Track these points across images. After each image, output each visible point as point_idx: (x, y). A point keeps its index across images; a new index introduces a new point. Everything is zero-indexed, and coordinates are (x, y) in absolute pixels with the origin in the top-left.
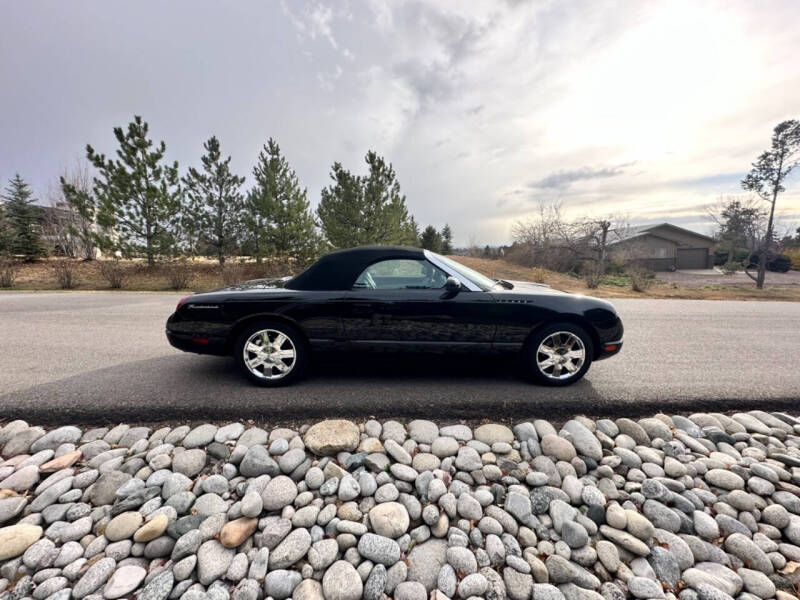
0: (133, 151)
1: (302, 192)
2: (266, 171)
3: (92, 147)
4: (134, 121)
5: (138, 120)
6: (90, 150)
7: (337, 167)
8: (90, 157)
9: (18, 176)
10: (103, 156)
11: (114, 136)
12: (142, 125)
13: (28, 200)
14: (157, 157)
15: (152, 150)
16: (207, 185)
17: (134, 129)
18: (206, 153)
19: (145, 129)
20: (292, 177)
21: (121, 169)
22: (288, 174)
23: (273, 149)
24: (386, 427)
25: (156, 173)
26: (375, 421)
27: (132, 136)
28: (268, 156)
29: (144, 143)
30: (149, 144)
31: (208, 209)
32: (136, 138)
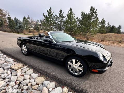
0: (49, 14)
2: (69, 15)
5: (50, 8)
6: (44, 14)
7: (82, 12)
9: (38, 19)
11: (47, 11)
14: (52, 14)
15: (52, 13)
16: (59, 19)
17: (50, 10)
18: (59, 12)
19: (51, 10)
20: (74, 15)
21: (47, 17)
22: (73, 15)
23: (71, 10)
24: (26, 68)
25: (52, 17)
26: (26, 67)
27: (49, 11)
28: (70, 11)
29: (51, 12)
30: (52, 12)
31: (59, 23)
32: (50, 11)
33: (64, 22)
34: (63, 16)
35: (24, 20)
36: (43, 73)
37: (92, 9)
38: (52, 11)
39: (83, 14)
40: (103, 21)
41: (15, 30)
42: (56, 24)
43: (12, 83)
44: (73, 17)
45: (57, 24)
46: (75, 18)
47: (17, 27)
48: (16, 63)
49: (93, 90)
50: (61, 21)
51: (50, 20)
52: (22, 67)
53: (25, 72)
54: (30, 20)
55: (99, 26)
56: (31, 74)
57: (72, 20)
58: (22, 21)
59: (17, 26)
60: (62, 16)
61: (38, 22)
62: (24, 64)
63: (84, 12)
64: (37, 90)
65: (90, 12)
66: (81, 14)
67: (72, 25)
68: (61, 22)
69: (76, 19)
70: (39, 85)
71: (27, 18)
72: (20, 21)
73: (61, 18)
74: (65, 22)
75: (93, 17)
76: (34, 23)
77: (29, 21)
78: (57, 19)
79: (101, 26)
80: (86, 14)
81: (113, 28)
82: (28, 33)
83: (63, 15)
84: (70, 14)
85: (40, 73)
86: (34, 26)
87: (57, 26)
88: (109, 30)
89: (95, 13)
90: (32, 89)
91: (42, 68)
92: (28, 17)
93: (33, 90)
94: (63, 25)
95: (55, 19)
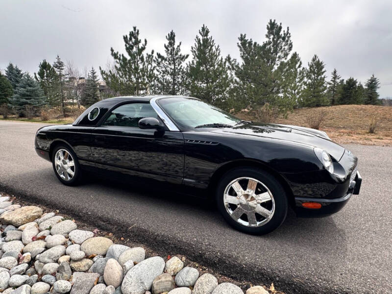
0: (132, 47)
1: (224, 60)
2: (199, 49)
3: (113, 49)
4: (132, 30)
5: (135, 28)
6: (112, 50)
7: (242, 38)
8: (112, 54)
9: (93, 68)
10: (118, 53)
11: (123, 40)
12: (136, 31)
13: (96, 80)
14: (143, 49)
15: (141, 45)
16: (166, 63)
17: (134, 34)
18: (167, 42)
19: (138, 33)
20: (217, 50)
21: (125, 59)
22: (214, 49)
23: (205, 31)
24: (51, 218)
25: (142, 59)
26: (53, 214)
27: (131, 39)
28: (201, 37)
29: (137, 42)
30: (140, 42)
31: (169, 78)
32: (133, 40)
33: (183, 72)
34: (179, 54)
35: (41, 74)
36: (110, 227)
37: (273, 28)
38: (139, 37)
39: (245, 44)
40: (317, 67)
41: (10, 109)
42: (158, 80)
43: (6, 258)
44: (213, 56)
45: (160, 82)
46: (220, 58)
47: (18, 98)
48: (17, 206)
49: (257, 255)
50: (174, 70)
51: (136, 69)
52: (39, 217)
53: (50, 228)
54: (63, 72)
55: (305, 83)
56: (68, 233)
57: (211, 66)
58: (36, 77)
59: (16, 93)
60: (176, 54)
61: (94, 77)
62: (45, 208)
63: (246, 38)
64: (89, 271)
65: (267, 36)
66: (239, 46)
67: (212, 82)
68: (174, 74)
69: (225, 63)
70: (95, 259)
71: (52, 65)
72: (28, 76)
73: (174, 60)
74: (187, 74)
75: (279, 54)
76: (80, 81)
77: (61, 75)
78: (159, 64)
79: (310, 81)
80: (255, 43)
81: (352, 86)
82: (57, 118)
83: (178, 50)
84: (204, 47)
85: (99, 227)
86: (78, 93)
87: (159, 88)
88: (339, 96)
89: (284, 39)
90: (73, 270)
91: (105, 213)
92: (56, 61)
93: (75, 273)
94: (180, 84)
95: (154, 64)
